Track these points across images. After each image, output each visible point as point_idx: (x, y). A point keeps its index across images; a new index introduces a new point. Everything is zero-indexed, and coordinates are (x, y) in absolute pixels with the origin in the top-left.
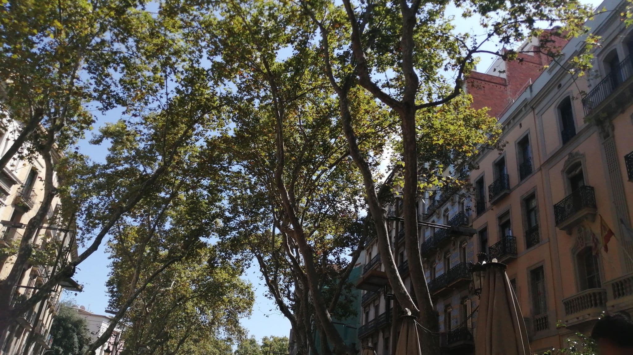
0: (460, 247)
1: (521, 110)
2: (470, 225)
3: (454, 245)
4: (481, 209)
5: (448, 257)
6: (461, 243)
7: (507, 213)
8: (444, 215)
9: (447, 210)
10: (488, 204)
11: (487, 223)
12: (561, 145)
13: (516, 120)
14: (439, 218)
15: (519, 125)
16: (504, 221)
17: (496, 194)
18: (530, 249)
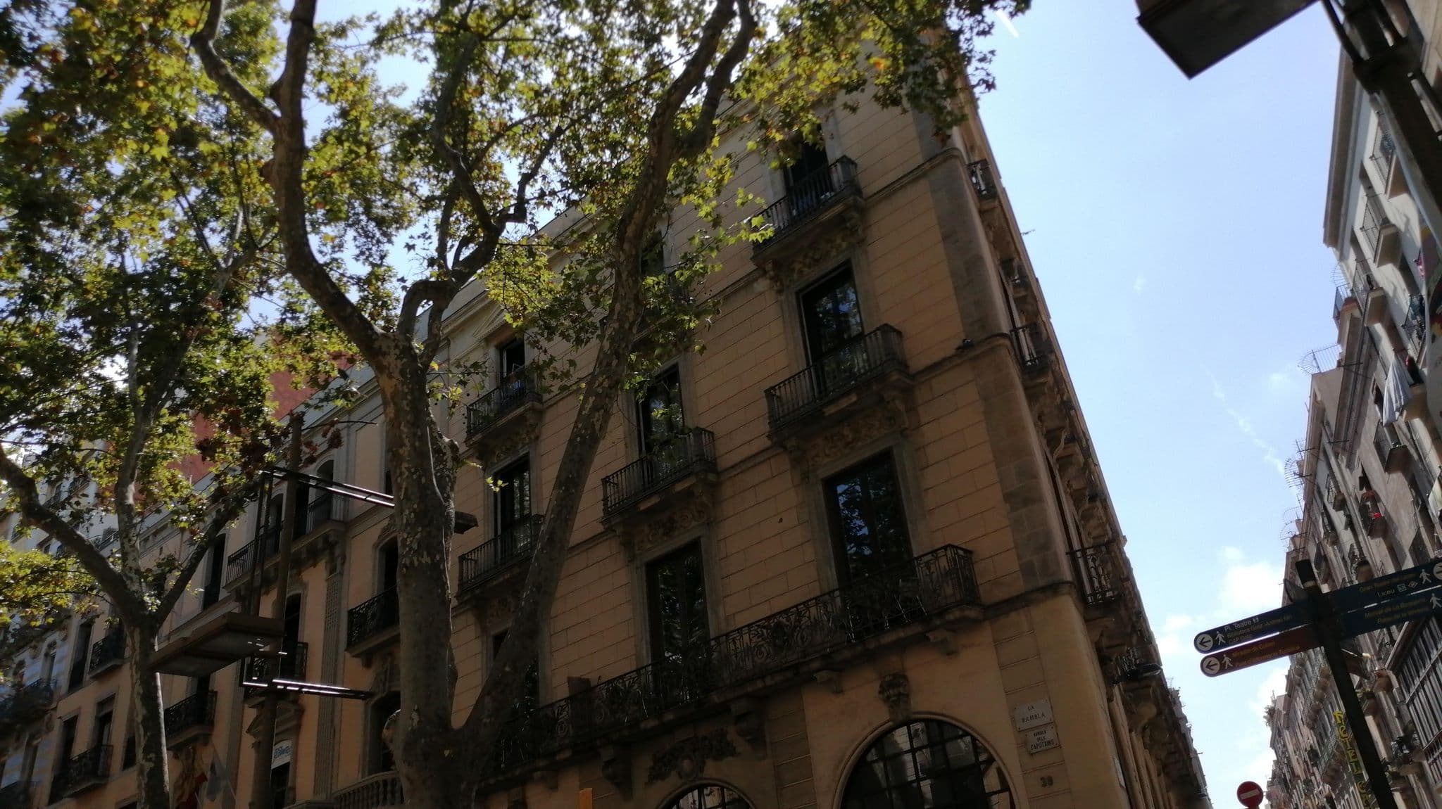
0: (29, 744)
1: (165, 527)
2: (53, 706)
3: (18, 739)
4: (76, 681)
5: (35, 742)
6: (32, 737)
7: (110, 700)
8: (47, 655)
9: (21, 664)
10: (87, 677)
11: (80, 708)
12: (199, 611)
13: (159, 537)
14: (34, 657)
15: (158, 551)
16: (107, 710)
17: (101, 663)
18: (126, 771)
